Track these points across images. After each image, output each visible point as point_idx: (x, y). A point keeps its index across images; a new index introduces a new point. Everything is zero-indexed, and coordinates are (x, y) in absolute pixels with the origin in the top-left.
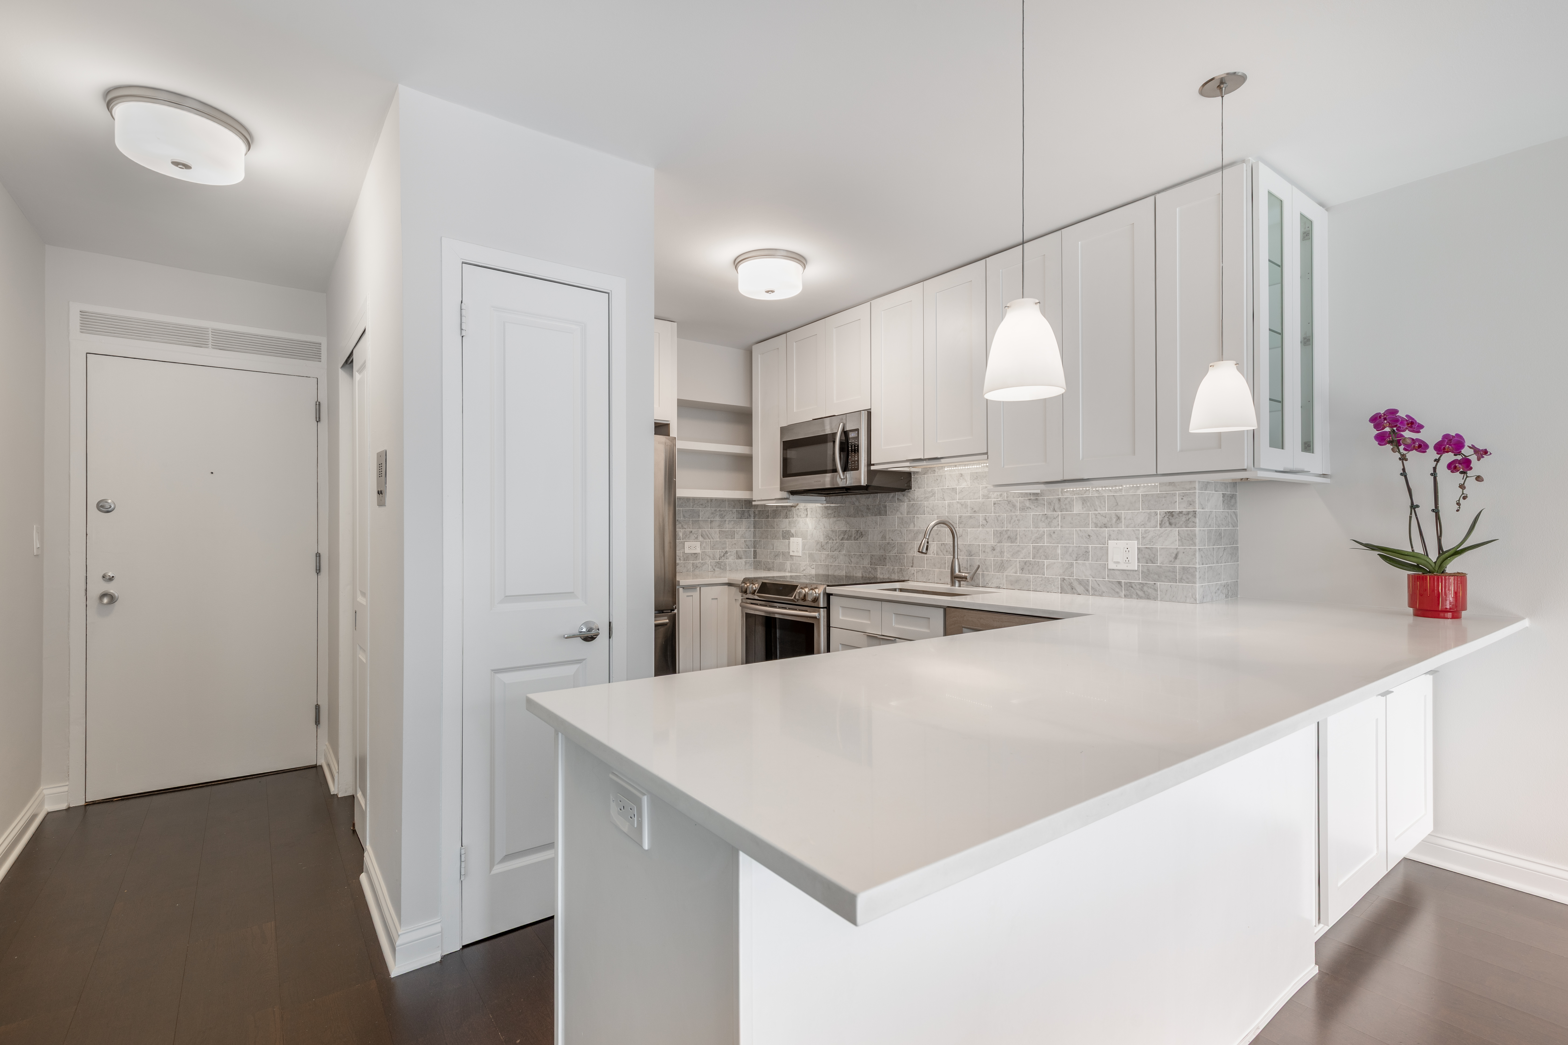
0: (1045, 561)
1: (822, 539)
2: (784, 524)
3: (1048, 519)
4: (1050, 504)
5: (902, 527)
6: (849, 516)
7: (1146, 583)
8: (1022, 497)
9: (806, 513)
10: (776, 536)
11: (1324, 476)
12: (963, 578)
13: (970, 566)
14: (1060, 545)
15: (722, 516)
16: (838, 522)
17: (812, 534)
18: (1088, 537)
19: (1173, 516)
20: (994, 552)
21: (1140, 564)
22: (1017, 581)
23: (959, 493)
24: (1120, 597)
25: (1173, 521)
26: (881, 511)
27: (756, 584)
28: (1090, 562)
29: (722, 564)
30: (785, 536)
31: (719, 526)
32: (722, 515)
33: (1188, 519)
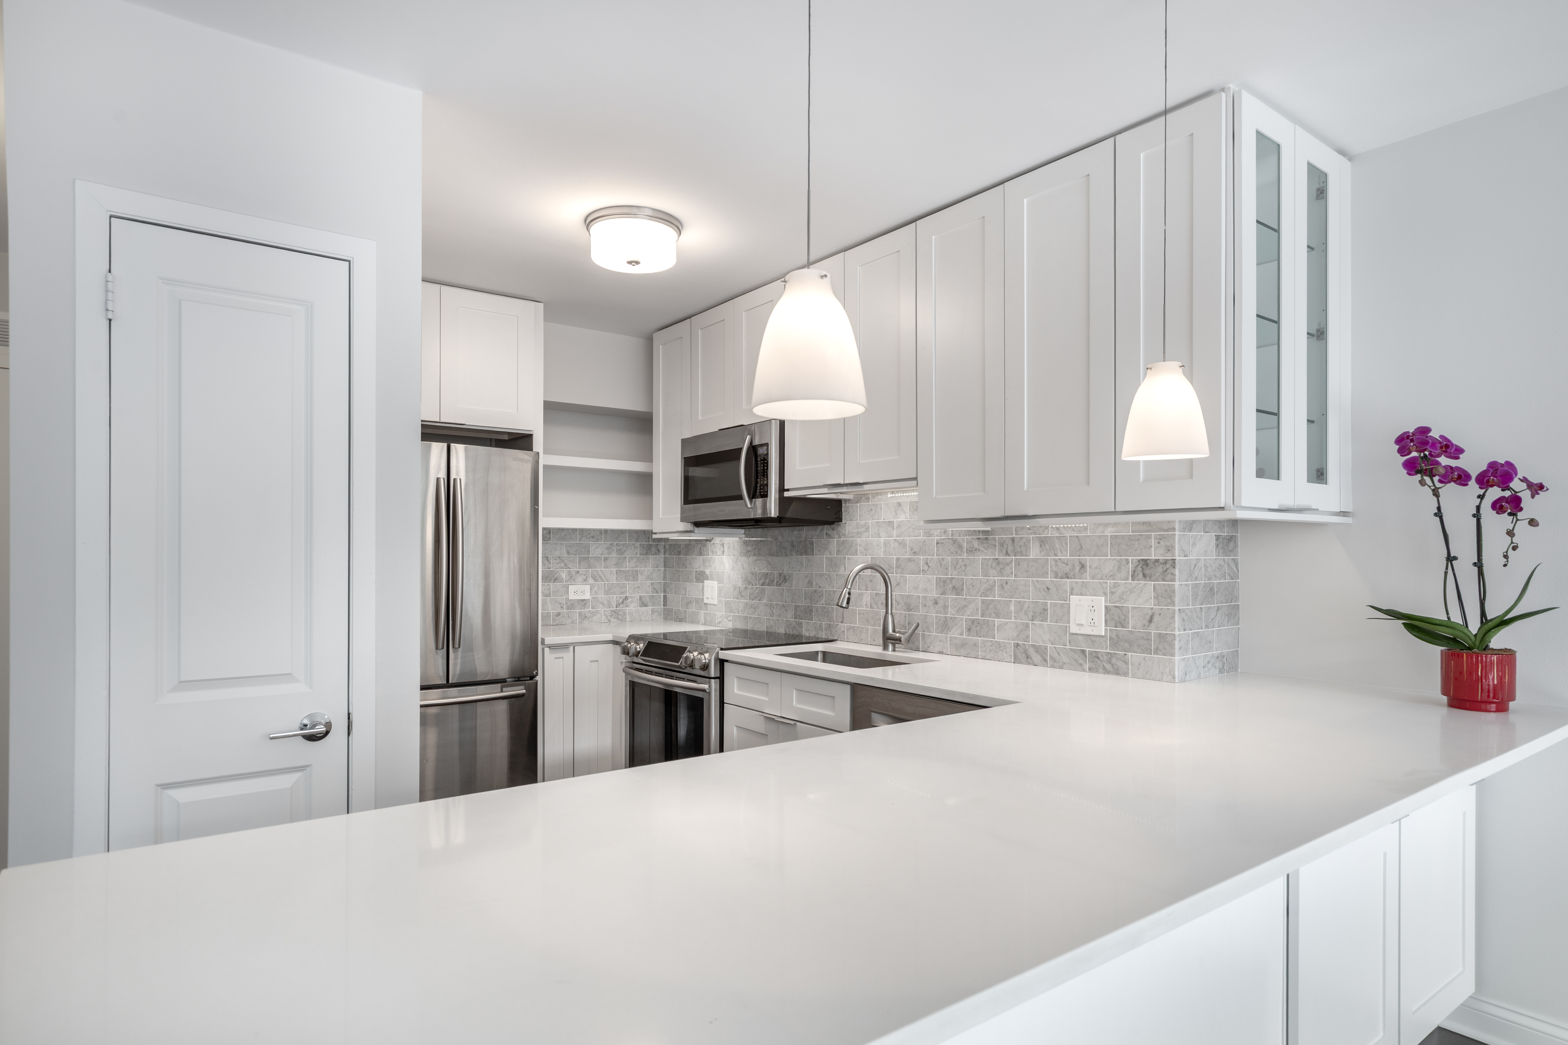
0: (996, 620)
1: (740, 584)
2: (697, 563)
3: (1000, 565)
4: (1002, 545)
5: (831, 570)
6: (771, 555)
7: (1115, 654)
8: (969, 536)
9: (722, 550)
10: (688, 578)
11: (1344, 514)
12: (896, 640)
13: (909, 623)
14: (1013, 600)
15: (620, 552)
16: (758, 562)
17: (729, 577)
18: (1047, 590)
19: (1147, 565)
20: (937, 606)
21: (1108, 628)
22: (963, 645)
23: (897, 528)
24: (1084, 670)
25: (1147, 572)
26: (806, 549)
27: (641, 644)
28: (1049, 623)
29: (621, 613)
30: (699, 578)
31: (617, 564)
32: (620, 550)
33: (1165, 569)
